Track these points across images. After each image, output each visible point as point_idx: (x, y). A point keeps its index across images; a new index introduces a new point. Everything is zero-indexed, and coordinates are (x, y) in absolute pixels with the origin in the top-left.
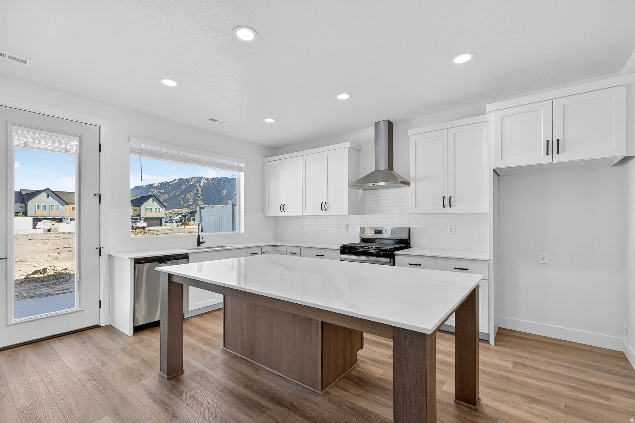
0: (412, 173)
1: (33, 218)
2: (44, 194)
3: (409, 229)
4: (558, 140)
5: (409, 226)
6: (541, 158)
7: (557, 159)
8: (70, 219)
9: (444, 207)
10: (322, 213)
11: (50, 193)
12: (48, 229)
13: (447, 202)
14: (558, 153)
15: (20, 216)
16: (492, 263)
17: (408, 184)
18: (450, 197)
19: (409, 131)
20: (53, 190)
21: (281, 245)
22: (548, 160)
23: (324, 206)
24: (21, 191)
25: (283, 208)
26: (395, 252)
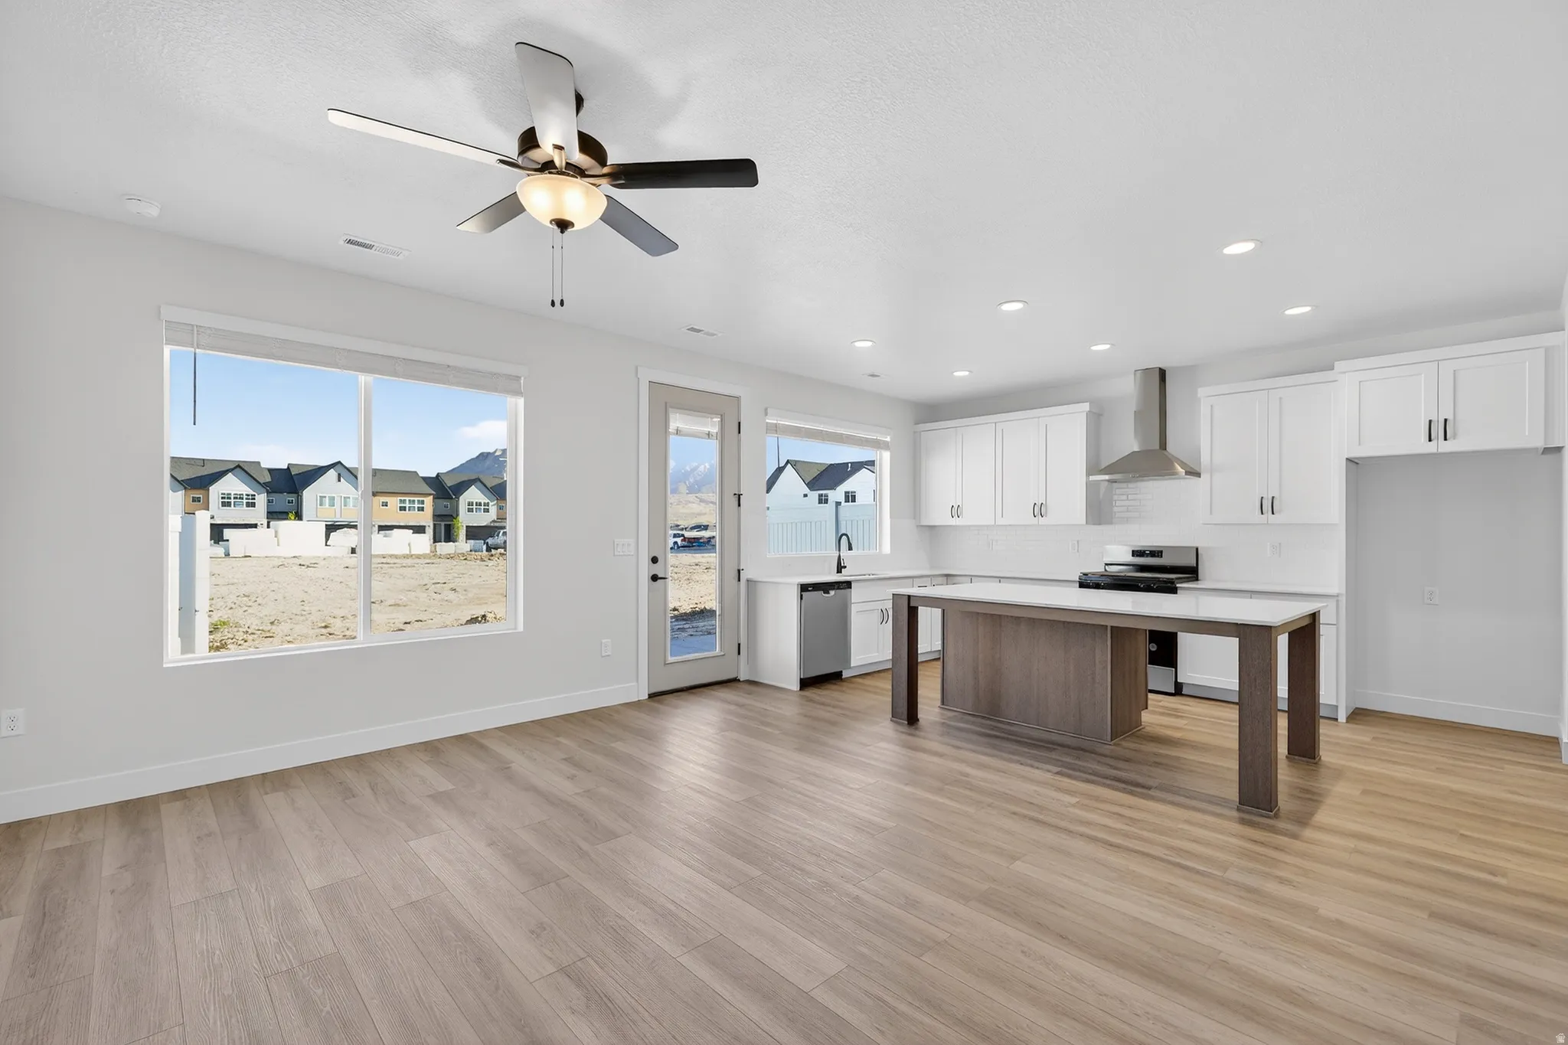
0: (1205, 458)
1: (326, 525)
2: (332, 474)
3: (1197, 549)
4: (1446, 420)
5: (1195, 545)
6: (1419, 445)
7: (1446, 447)
8: (379, 526)
9: (1262, 513)
10: (1034, 521)
11: (344, 472)
12: (352, 548)
13: (1268, 506)
14: (1445, 439)
15: (290, 519)
16: (1343, 600)
17: (1198, 475)
18: (1273, 498)
19: (1199, 390)
20: (347, 466)
21: (958, 573)
22: (1431, 448)
23: (1039, 510)
24: (288, 467)
25: (956, 511)
26: (1178, 585)
